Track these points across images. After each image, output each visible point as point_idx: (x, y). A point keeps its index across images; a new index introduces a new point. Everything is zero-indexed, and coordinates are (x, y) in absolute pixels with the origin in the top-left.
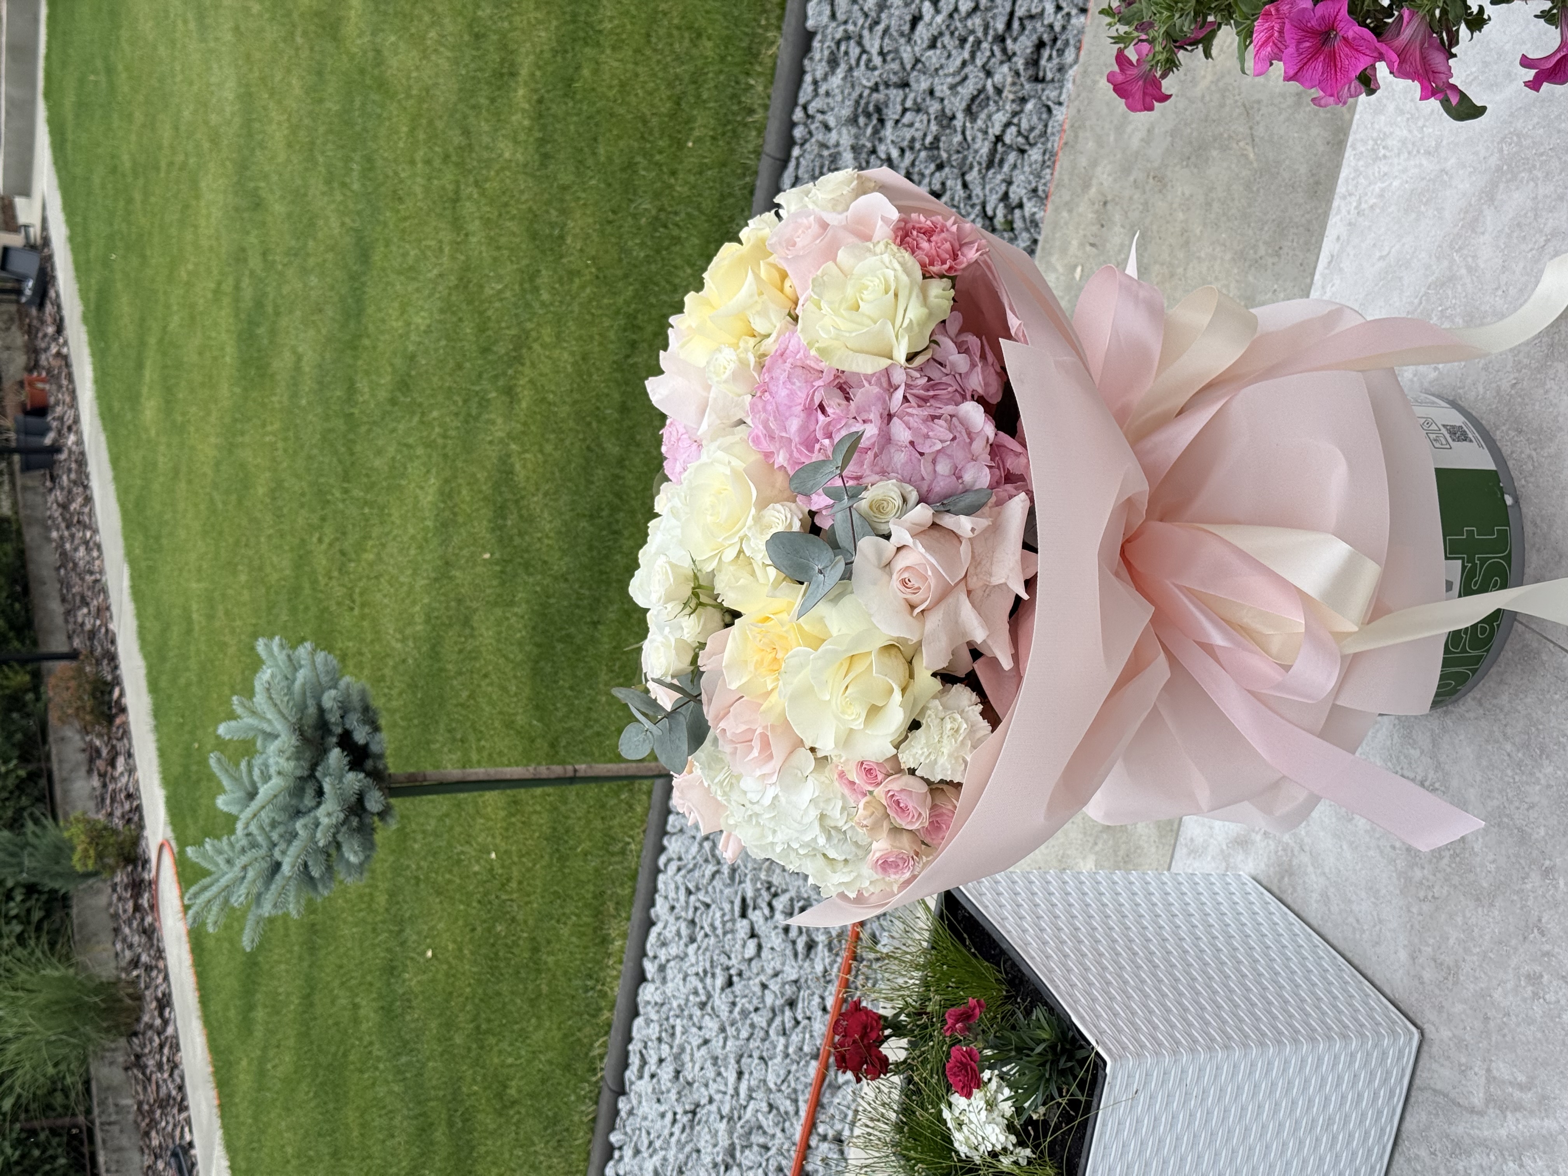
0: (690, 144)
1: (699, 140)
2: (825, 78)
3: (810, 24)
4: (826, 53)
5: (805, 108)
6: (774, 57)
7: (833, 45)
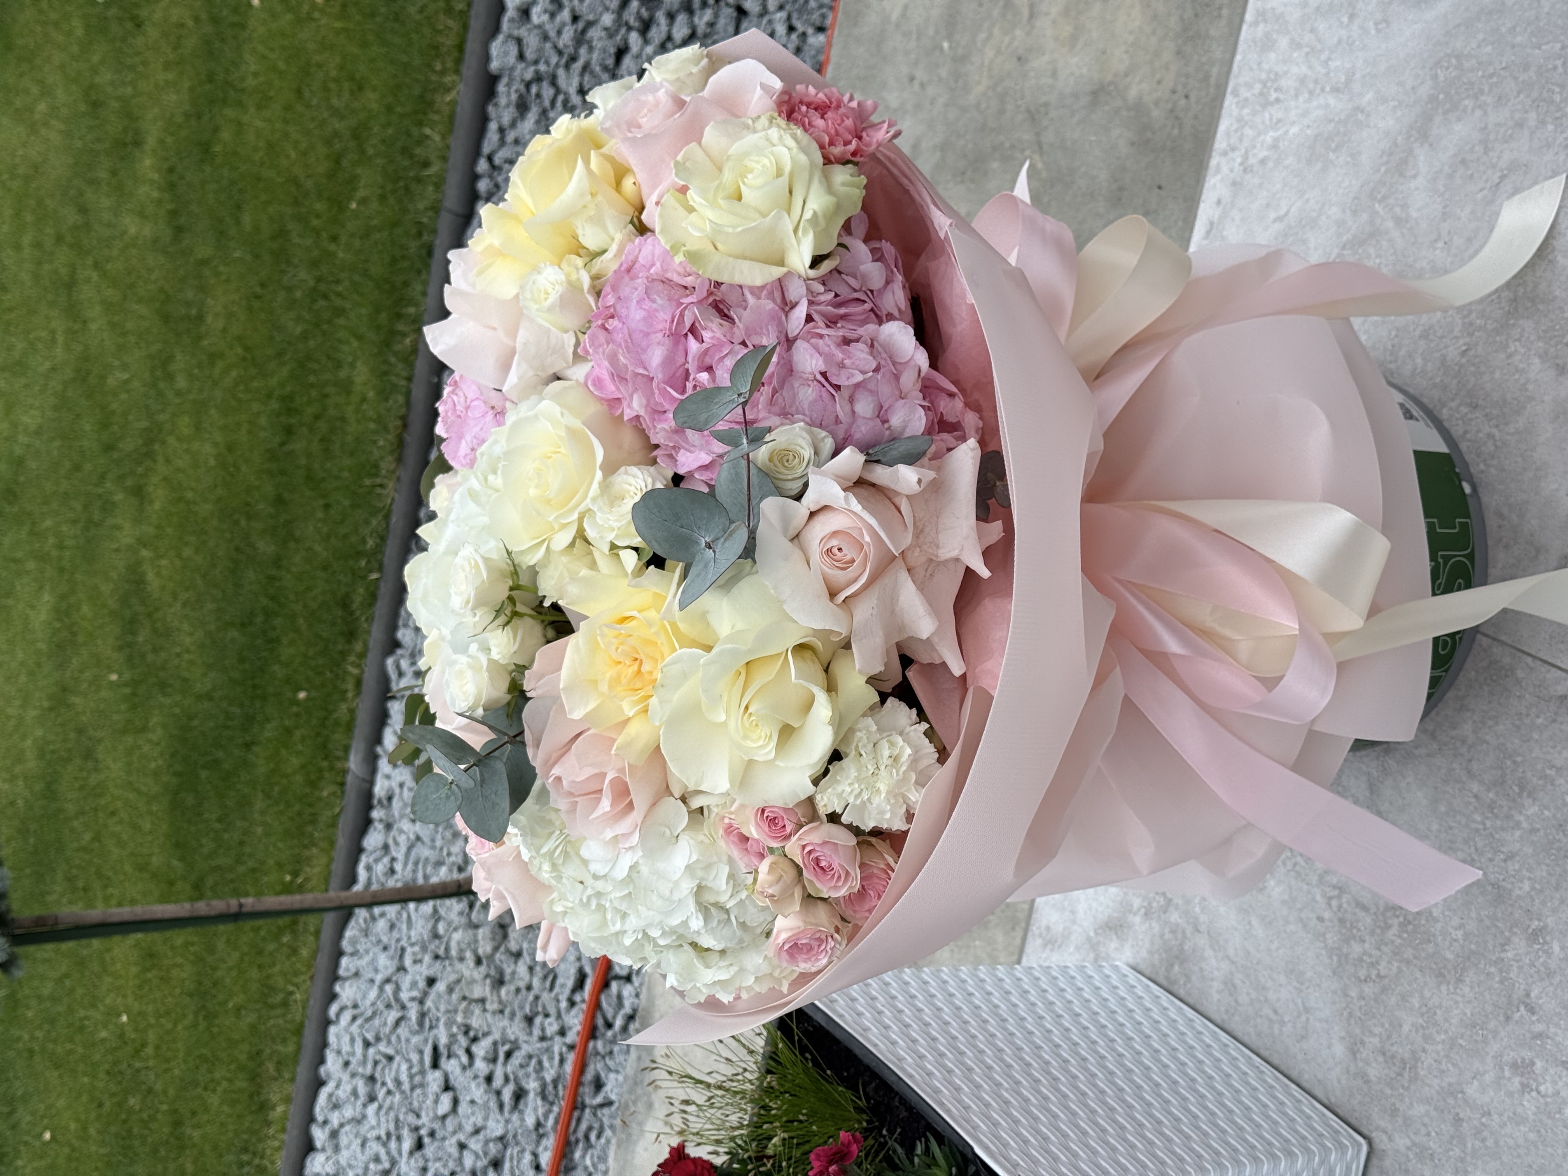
0: (354, 206)
1: (363, 201)
2: (513, 124)
3: (494, 65)
4: (514, 97)
5: (490, 159)
6: (454, 103)
7: (522, 88)
